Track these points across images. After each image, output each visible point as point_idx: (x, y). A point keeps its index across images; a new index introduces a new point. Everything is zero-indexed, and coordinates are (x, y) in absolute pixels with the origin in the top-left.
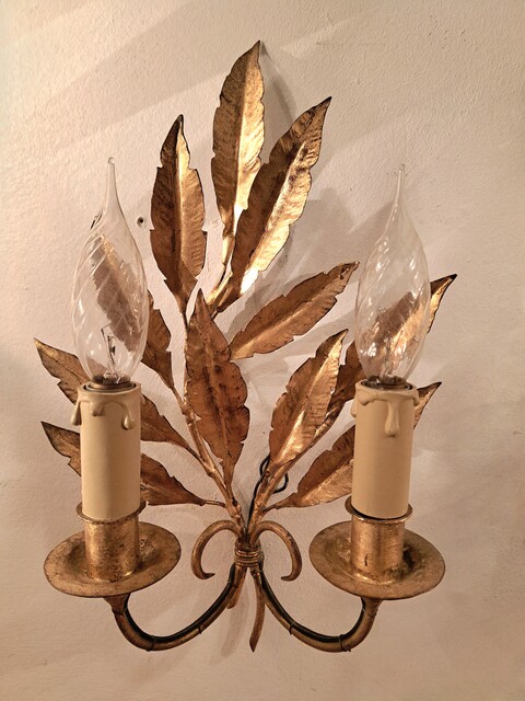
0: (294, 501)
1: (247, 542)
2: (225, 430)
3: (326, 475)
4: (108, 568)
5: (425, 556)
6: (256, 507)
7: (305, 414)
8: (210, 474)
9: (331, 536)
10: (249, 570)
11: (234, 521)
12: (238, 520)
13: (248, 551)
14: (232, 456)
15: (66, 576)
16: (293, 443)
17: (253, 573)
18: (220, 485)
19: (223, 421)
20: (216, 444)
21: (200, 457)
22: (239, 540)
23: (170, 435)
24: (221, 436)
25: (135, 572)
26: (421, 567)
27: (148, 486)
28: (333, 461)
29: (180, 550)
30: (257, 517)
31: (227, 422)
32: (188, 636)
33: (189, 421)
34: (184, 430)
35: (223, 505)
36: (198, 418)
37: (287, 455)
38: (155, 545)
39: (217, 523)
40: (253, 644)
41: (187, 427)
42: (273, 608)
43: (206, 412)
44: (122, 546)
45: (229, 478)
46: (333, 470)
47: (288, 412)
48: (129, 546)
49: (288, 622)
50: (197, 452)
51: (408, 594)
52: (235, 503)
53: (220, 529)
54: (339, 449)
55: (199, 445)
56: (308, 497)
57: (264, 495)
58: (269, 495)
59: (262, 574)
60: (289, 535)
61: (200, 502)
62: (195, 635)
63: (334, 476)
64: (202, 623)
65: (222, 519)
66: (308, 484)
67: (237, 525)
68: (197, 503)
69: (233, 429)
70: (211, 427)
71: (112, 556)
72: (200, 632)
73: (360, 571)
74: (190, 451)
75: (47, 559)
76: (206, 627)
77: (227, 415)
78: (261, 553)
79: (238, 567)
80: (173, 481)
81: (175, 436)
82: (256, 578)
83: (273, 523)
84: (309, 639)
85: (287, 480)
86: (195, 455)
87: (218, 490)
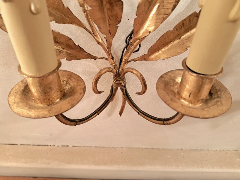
0: (145, 58)
1: (119, 77)
2: (107, 17)
3: (165, 44)
4: (44, 100)
5: (220, 90)
6: (123, 60)
7: (159, 6)
8: (99, 43)
9: (167, 79)
10: (119, 88)
11: (112, 67)
12: (114, 67)
13: (119, 81)
14: (112, 33)
15: (20, 104)
16: (149, 25)
17: (121, 89)
18: (105, 49)
19: (106, 11)
20: (102, 26)
21: (93, 33)
22: (115, 76)
23: (74, 20)
24: (105, 21)
25: (61, 99)
26: (218, 97)
27: (64, 50)
28: (172, 36)
29: (85, 87)
30: (124, 65)
31: (109, 11)
32: (93, 117)
33: (85, 11)
34: (82, 17)
35: (107, 59)
36: (90, 8)
37: (144, 33)
38: (71, 84)
39: (104, 69)
40: (121, 114)
41: (84, 15)
42: (131, 104)
43: (94, 4)
44: (50, 88)
45: (109, 46)
46: (170, 42)
47: (147, 5)
48: (55, 88)
49: (138, 110)
50: (91, 30)
51: (215, 115)
52: (113, 58)
53: (106, 72)
54: (177, 30)
55: (91, 26)
56: (153, 56)
57: (128, 54)
58: (131, 54)
59: (126, 90)
60: (141, 75)
61: (95, 58)
62: (96, 116)
63: (170, 46)
64: (99, 111)
65: (107, 67)
66: (154, 49)
67: (114, 69)
68: (93, 59)
69: (112, 16)
70: (98, 15)
71: (45, 93)
72: (98, 114)
73: (184, 99)
74: (87, 30)
75: (10, 93)
76: (100, 112)
77: (108, 6)
78: (125, 81)
79: (114, 87)
80: (78, 48)
81: (76, 21)
82: (123, 91)
83: (133, 69)
84: (147, 118)
85: (140, 46)
86: (90, 32)
87: (103, 51)
